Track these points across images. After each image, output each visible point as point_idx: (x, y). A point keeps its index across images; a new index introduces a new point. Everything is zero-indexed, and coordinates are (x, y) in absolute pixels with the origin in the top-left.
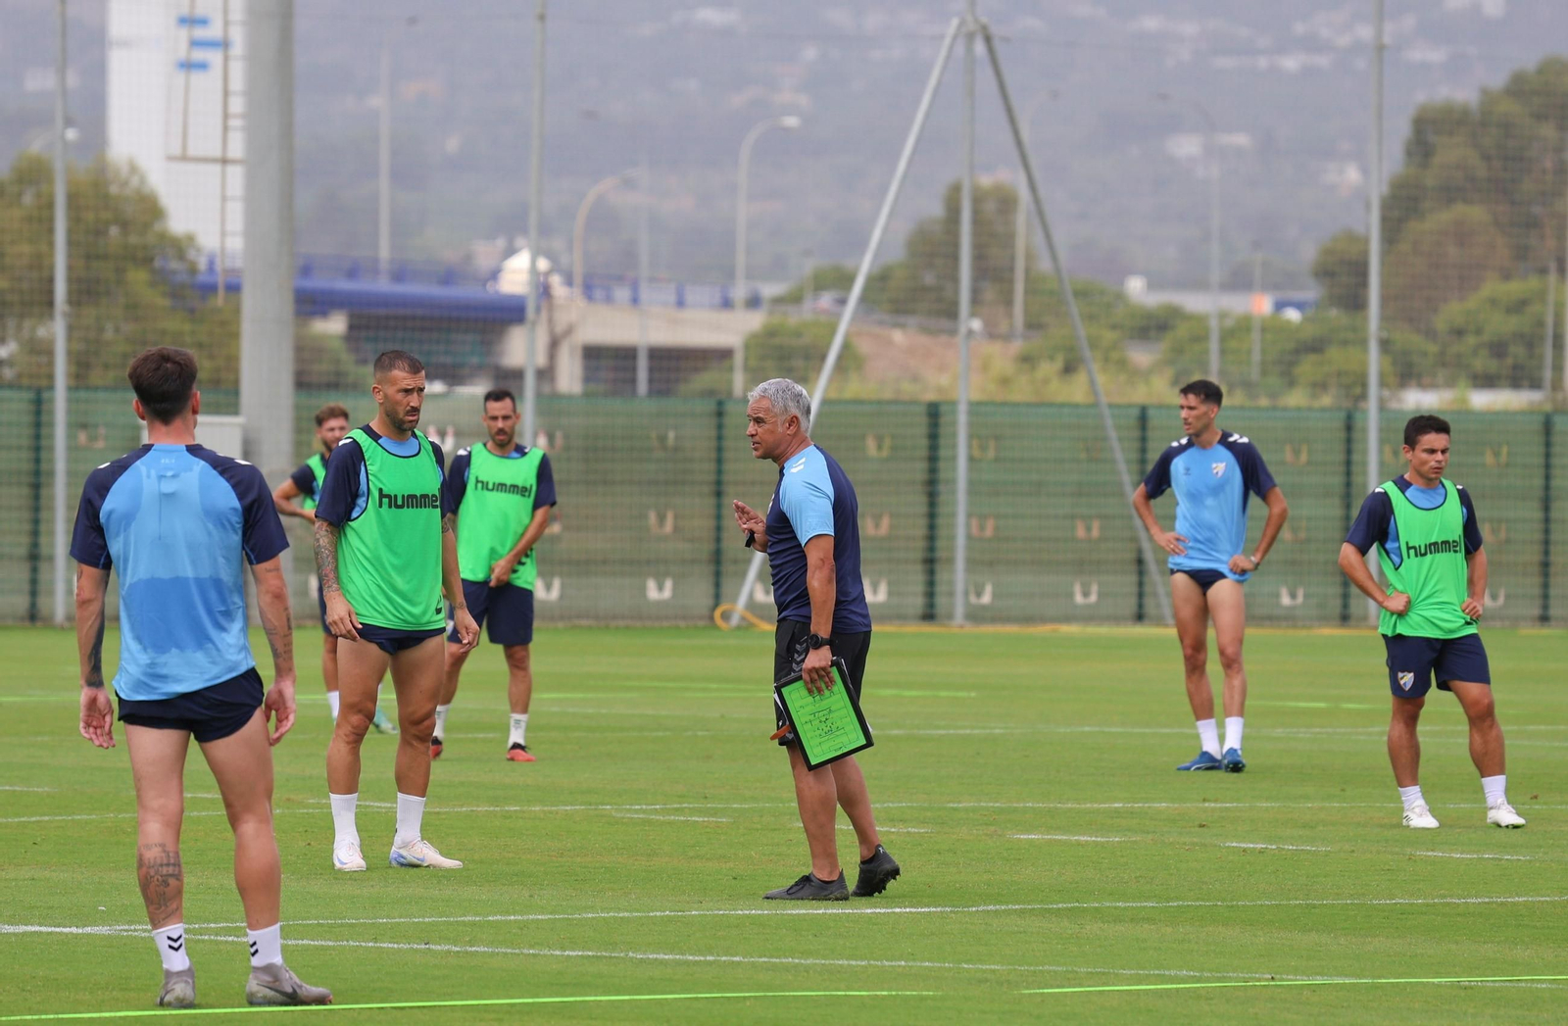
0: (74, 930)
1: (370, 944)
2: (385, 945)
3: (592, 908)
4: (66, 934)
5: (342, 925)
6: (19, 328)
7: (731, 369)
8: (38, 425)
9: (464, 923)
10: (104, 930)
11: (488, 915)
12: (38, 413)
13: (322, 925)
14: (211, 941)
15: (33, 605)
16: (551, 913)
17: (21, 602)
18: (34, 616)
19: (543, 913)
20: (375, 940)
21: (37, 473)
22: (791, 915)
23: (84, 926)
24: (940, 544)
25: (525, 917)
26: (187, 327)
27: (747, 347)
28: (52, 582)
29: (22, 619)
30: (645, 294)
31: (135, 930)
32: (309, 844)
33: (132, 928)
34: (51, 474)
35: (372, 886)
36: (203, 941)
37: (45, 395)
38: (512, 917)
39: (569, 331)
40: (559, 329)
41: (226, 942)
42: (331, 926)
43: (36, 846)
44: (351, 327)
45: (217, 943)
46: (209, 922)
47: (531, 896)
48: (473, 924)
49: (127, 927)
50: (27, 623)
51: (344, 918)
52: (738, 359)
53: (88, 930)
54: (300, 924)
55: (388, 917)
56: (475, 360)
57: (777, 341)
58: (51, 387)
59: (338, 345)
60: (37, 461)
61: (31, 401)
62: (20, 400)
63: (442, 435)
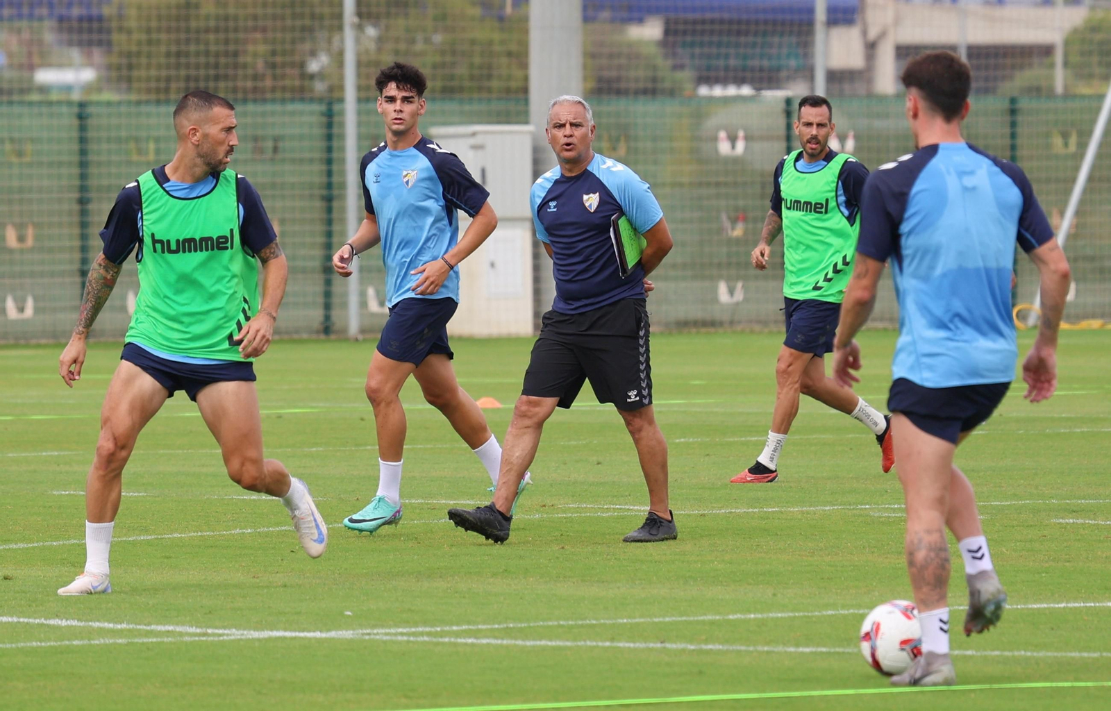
0: (318, 634)
1: (608, 644)
2: (621, 645)
3: (834, 606)
4: (310, 639)
5: (582, 626)
6: (329, 41)
7: (1052, 66)
8: (329, 137)
9: (703, 622)
10: (347, 634)
11: (728, 614)
12: (330, 125)
13: (562, 626)
14: (450, 644)
15: (327, 317)
16: (792, 611)
17: (317, 314)
18: (327, 329)
19: (783, 611)
20: (612, 640)
21: (329, 186)
22: (1031, 609)
23: (329, 630)
25: (765, 615)
26: (496, 36)
27: (1067, 43)
28: (345, 295)
29: (318, 332)
31: (378, 634)
32: (563, 548)
33: (375, 631)
34: (343, 186)
35: (619, 588)
36: (443, 644)
37: (336, 107)
38: (752, 616)
39: (883, 35)
40: (873, 34)
41: (466, 644)
42: (571, 627)
43: (293, 554)
44: (667, 32)
45: (455, 645)
46: (452, 624)
47: (774, 595)
48: (712, 623)
49: (368, 631)
50: (322, 337)
51: (585, 619)
52: (1059, 57)
53: (333, 634)
54: (541, 626)
55: (629, 617)
56: (793, 63)
57: (1098, 37)
58: (341, 100)
59: (653, 50)
60: (329, 173)
61: (323, 114)
62: (312, 113)
63: (733, 139)
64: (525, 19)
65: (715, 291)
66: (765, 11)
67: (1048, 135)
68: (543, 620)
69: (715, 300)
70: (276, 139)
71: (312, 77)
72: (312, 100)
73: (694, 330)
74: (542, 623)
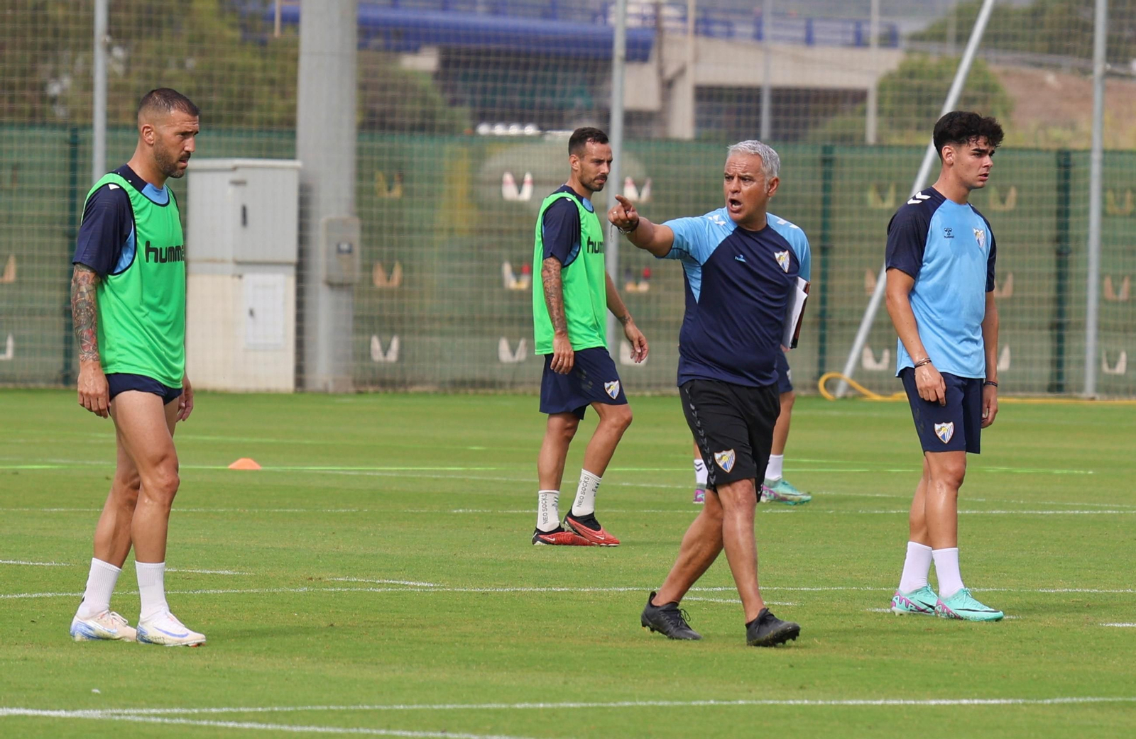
0: (62, 713)
1: (383, 732)
2: (398, 733)
3: (631, 697)
4: (53, 718)
5: (354, 712)
6: (73, 62)
7: (864, 113)
8: (73, 167)
9: (488, 711)
10: (95, 714)
11: (516, 702)
12: (74, 154)
13: (333, 711)
14: (209, 727)
16: (585, 701)
17: (56, 362)
19: (575, 701)
20: (388, 728)
22: (846, 705)
23: (74, 709)
24: (1071, 307)
25: (555, 705)
26: (258, 62)
27: (881, 88)
29: (56, 381)
30: (768, 31)
31: (129, 715)
32: (332, 625)
33: (126, 712)
35: (394, 671)
36: (201, 727)
37: (82, 135)
38: (541, 705)
39: (682, 72)
40: (670, 70)
41: (227, 728)
42: (343, 713)
43: (33, 624)
44: (445, 63)
45: (215, 729)
46: (210, 706)
47: (565, 683)
48: (497, 712)
49: (119, 711)
50: (62, 386)
51: (358, 704)
52: (872, 104)
53: (79, 713)
54: (310, 711)
55: (406, 703)
56: (579, 101)
57: (916, 82)
58: (89, 127)
59: (427, 82)
61: (66, 142)
62: (54, 140)
63: (519, 184)
64: (296, 44)
65: (496, 348)
66: (557, 43)
67: (863, 189)
68: (312, 704)
69: (496, 358)
70: (16, 167)
71: (54, 100)
72: (54, 126)
73: (471, 391)
74: (309, 707)
